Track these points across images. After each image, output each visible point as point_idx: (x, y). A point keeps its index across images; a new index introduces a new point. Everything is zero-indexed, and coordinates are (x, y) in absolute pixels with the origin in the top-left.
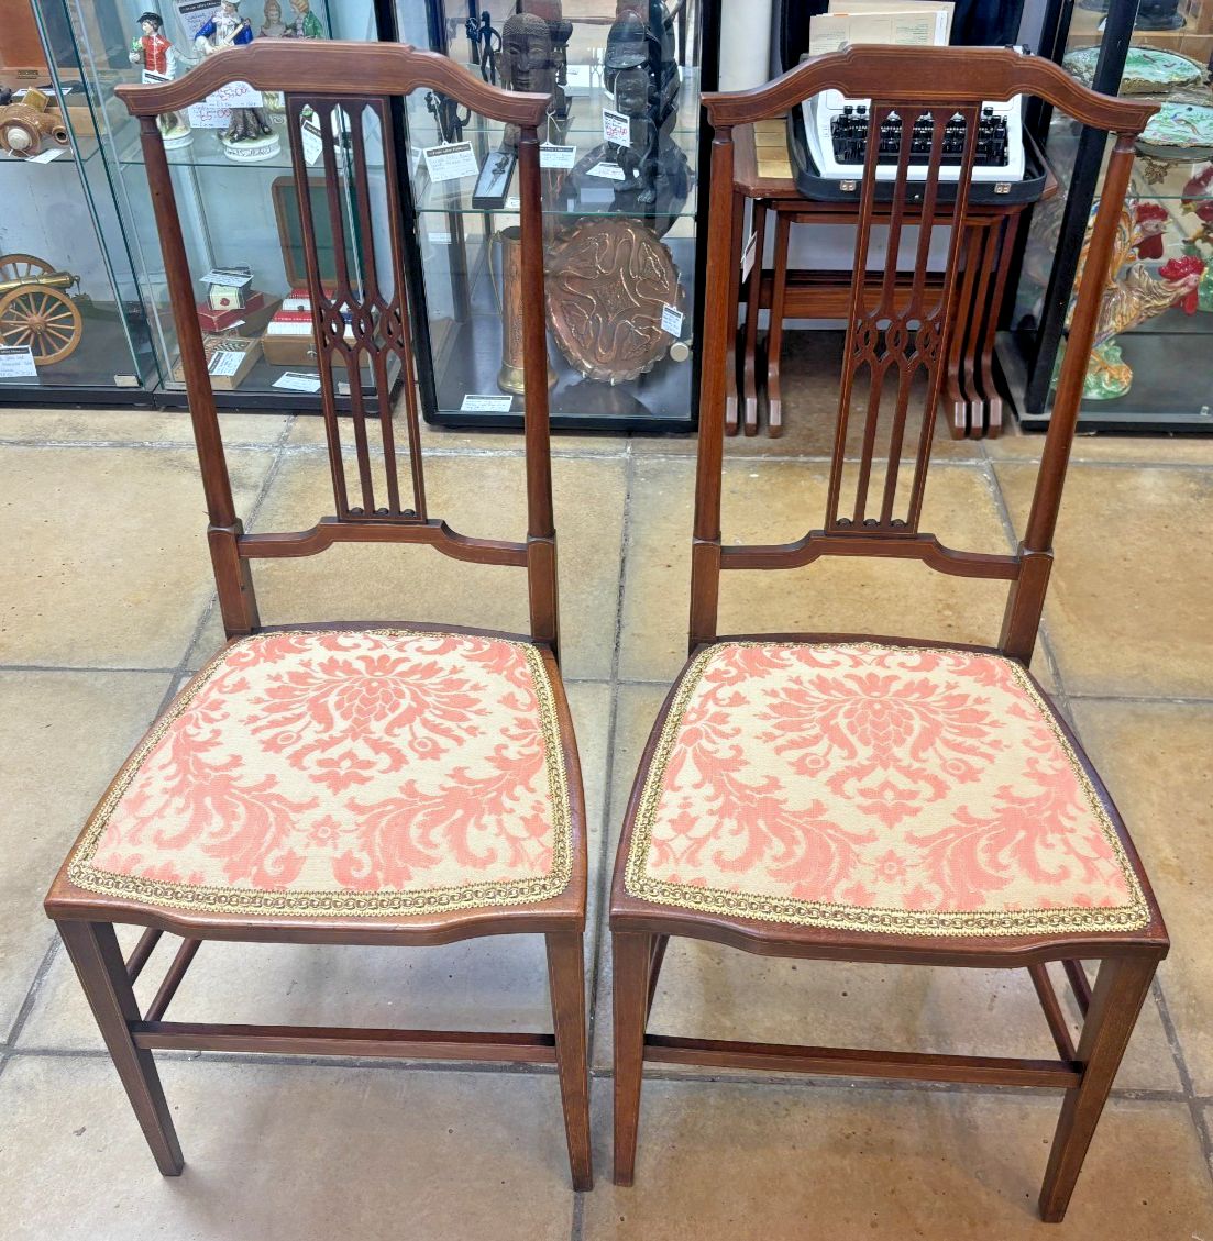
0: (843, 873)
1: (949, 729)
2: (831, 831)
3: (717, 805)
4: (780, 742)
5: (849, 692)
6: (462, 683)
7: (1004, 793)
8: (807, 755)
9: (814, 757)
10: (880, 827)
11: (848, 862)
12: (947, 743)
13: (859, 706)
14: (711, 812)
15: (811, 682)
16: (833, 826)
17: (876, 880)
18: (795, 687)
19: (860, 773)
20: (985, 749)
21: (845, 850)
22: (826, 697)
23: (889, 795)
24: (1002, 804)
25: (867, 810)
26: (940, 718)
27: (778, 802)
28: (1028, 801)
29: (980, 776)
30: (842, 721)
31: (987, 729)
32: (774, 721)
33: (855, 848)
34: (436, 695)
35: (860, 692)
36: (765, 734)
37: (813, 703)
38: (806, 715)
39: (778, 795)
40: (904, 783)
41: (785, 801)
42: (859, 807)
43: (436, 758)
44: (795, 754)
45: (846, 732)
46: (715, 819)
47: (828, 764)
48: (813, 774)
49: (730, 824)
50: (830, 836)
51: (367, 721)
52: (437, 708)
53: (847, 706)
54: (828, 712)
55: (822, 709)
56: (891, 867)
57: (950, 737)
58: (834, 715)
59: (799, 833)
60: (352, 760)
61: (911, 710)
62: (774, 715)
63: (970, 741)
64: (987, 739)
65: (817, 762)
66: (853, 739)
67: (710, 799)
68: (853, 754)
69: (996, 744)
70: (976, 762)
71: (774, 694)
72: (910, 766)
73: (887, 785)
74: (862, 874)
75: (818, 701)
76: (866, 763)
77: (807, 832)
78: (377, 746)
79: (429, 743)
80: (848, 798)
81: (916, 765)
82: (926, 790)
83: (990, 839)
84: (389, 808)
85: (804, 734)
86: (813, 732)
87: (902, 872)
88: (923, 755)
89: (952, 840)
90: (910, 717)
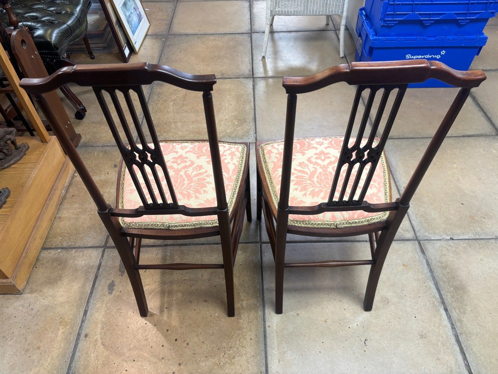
0: (195, 146)
4: (205, 174)
5: (181, 193)
6: (301, 191)
9: (197, 170)
10: (184, 154)
13: (180, 188)
14: (226, 155)
15: (192, 197)
16: (196, 154)
17: (188, 146)
18: (197, 195)
19: (186, 167)
21: (194, 149)
22: (189, 191)
23: (179, 162)
27: (208, 158)
30: (186, 182)
32: (206, 181)
33: (191, 150)
34: (307, 184)
36: (209, 177)
37: (193, 188)
38: (196, 184)
40: (174, 165)
42: (188, 158)
43: (300, 163)
44: (202, 171)
45: (186, 179)
46: (225, 154)
47: (193, 169)
48: (198, 166)
50: (197, 152)
51: (323, 171)
52: (305, 179)
53: (183, 188)
54: (190, 185)
55: (191, 186)
56: (184, 148)
58: (188, 184)
60: (322, 159)
62: (206, 184)
66: (184, 177)
67: (226, 159)
68: (185, 172)
71: (205, 191)
72: (171, 170)
74: (191, 146)
75: (191, 189)
76: (183, 170)
78: (316, 163)
79: (303, 167)
80: (190, 160)
84: (306, 149)
85: (198, 177)
86: (195, 178)
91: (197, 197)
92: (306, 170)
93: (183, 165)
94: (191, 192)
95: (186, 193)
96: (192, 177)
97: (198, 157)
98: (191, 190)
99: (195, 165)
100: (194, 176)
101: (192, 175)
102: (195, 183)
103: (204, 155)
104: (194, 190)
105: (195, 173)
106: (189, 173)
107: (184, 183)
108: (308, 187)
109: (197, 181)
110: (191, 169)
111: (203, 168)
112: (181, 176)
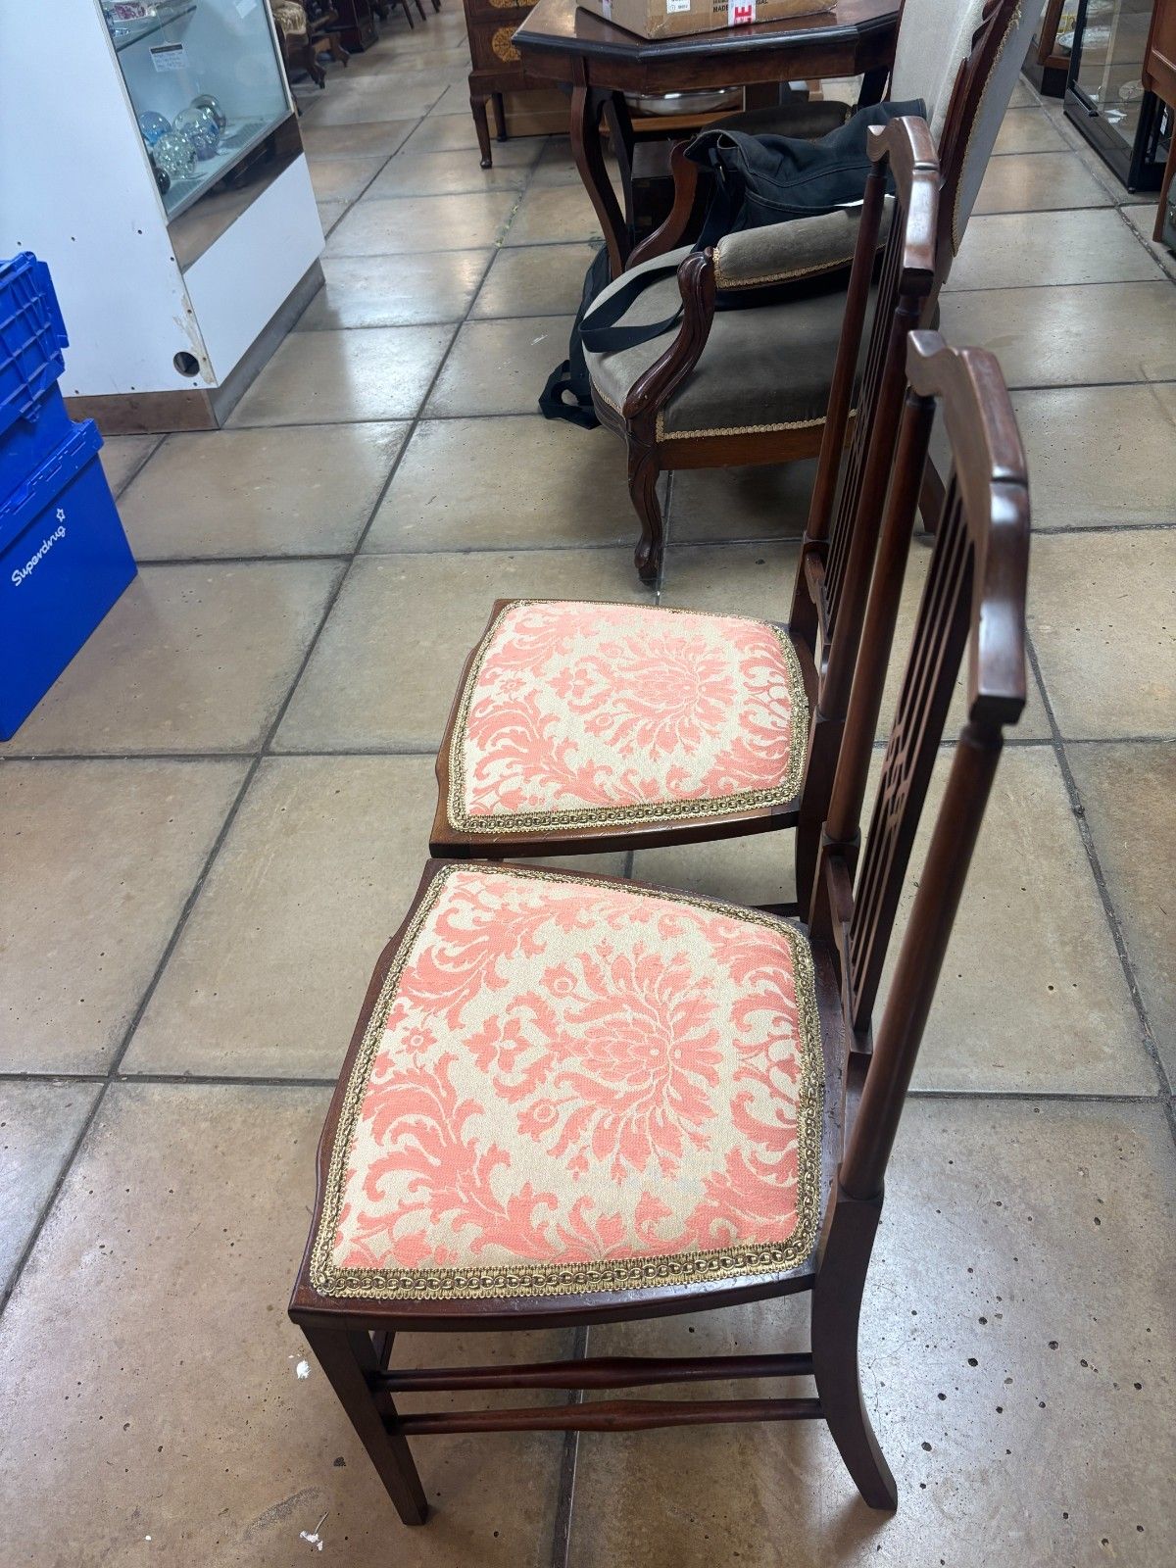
0: (417, 1002)
1: (610, 1119)
2: (466, 992)
3: (514, 908)
4: (596, 959)
5: (682, 1028)
7: (497, 1156)
8: (575, 981)
9: (571, 984)
10: (467, 1034)
11: (428, 1006)
12: (587, 1112)
15: (701, 997)
16: (474, 992)
17: (406, 1029)
19: (545, 1022)
20: (572, 1149)
21: (442, 1003)
22: (672, 1006)
23: (511, 1045)
24: (481, 1150)
25: (490, 1024)
26: (631, 1111)
27: (509, 952)
28: (484, 1180)
29: (527, 1136)
30: (628, 1015)
31: (610, 1158)
32: (631, 957)
33: (444, 1012)
34: (674, 724)
35: (682, 1039)
36: (610, 948)
37: (661, 994)
39: (518, 952)
40: (524, 1060)
41: (509, 958)
42: (495, 1017)
43: (588, 729)
44: (576, 967)
45: (608, 1018)
47: (560, 996)
48: (546, 982)
49: (487, 917)
50: (461, 991)
52: (655, 726)
53: (656, 1024)
54: (645, 1004)
55: (650, 1001)
56: (418, 1040)
57: (596, 1116)
58: (637, 1008)
59: (467, 966)
60: (584, 685)
61: (645, 1086)
62: (642, 958)
63: (587, 1135)
64: (589, 1155)
65: (563, 986)
66: (599, 1023)
68: (571, 1018)
69: (580, 1163)
70: (551, 1136)
71: (679, 961)
72: (551, 1069)
73: (523, 1044)
74: (415, 1018)
75: (665, 997)
76: (559, 1030)
77: (469, 972)
78: (600, 697)
80: (509, 1009)
81: (550, 1077)
82: (514, 1078)
83: (433, 1129)
84: (531, 712)
85: (608, 980)
86: (611, 988)
87: (410, 1049)
88: (566, 1084)
89: (437, 1093)
90: (634, 1080)
91: (705, 983)
92: (620, 720)
93: (530, 1032)
94: (678, 998)
95: (680, 1015)
96: (605, 998)
97: (495, 983)
98: (670, 1000)
99: (542, 992)
100: (603, 991)
101: (595, 997)
102: (635, 986)
103: (491, 965)
104: (670, 989)
105: (583, 988)
106: (577, 1008)
107: (630, 1021)
108: (687, 725)
109: (629, 981)
110: (559, 1006)
111: (560, 967)
112: (591, 1032)
